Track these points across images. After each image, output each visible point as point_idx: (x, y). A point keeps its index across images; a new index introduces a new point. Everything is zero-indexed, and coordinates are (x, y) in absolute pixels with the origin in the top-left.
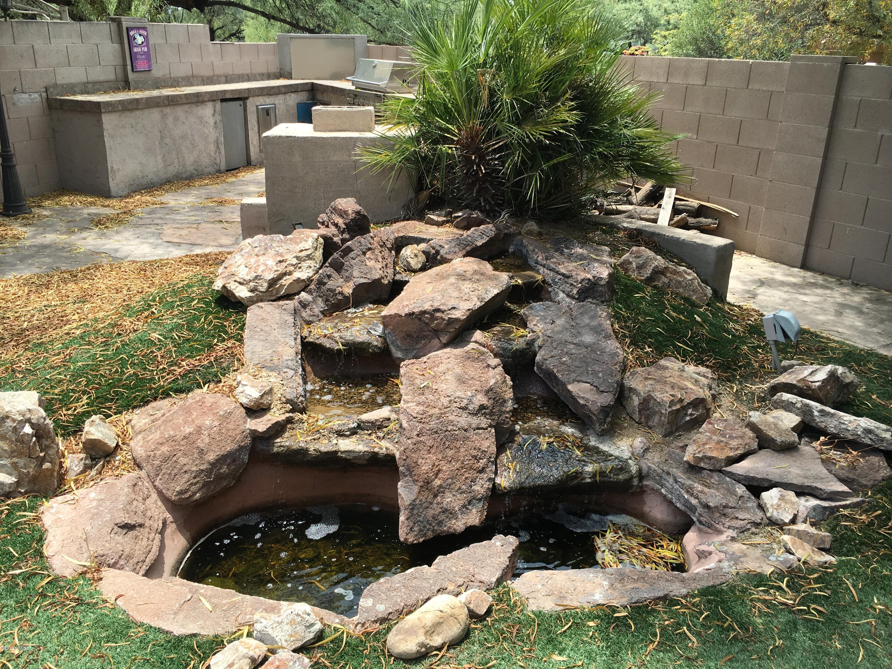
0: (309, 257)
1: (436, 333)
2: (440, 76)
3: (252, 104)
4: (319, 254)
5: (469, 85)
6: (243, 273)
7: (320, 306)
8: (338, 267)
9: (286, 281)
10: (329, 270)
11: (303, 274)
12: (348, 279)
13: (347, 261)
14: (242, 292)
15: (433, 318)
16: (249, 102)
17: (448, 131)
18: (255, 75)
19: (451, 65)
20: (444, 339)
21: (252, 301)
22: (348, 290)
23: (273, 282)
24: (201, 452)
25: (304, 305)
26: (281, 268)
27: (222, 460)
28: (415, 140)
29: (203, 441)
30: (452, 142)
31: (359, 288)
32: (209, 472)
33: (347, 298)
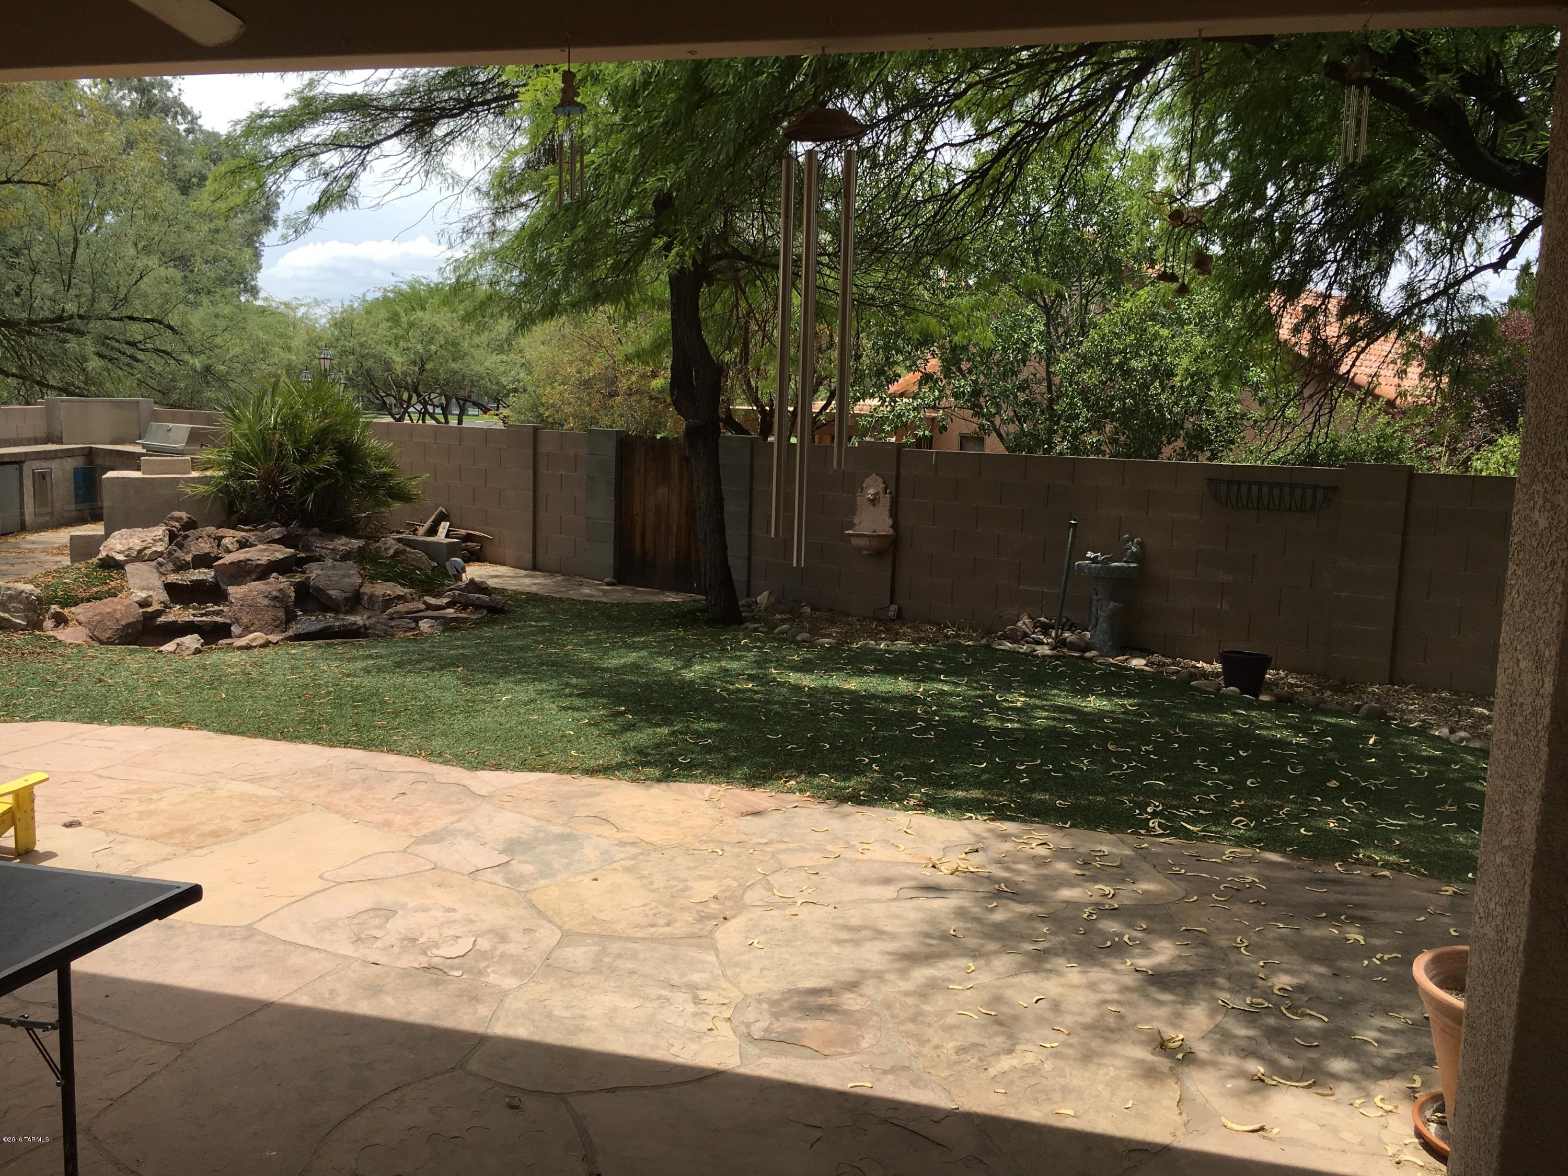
0: (161, 540)
1: (249, 573)
2: (243, 436)
3: (28, 468)
4: (167, 539)
5: (263, 440)
6: (119, 547)
7: (170, 566)
8: (181, 546)
9: (148, 552)
10: (173, 547)
11: (159, 548)
12: (187, 553)
13: (186, 543)
14: (121, 557)
15: (246, 564)
16: (25, 466)
17: (251, 470)
18: (21, 440)
19: (250, 428)
20: (254, 577)
21: (126, 562)
22: (189, 558)
23: (140, 551)
24: (117, 620)
25: (161, 565)
26: (144, 544)
27: (128, 625)
28: (226, 478)
29: (118, 615)
30: (254, 478)
31: (195, 557)
32: (122, 630)
33: (188, 563)
